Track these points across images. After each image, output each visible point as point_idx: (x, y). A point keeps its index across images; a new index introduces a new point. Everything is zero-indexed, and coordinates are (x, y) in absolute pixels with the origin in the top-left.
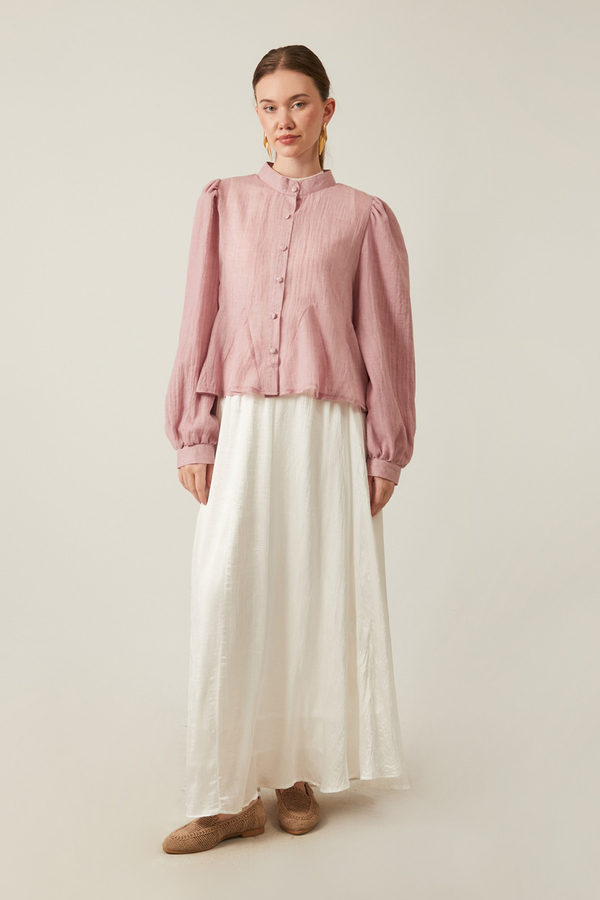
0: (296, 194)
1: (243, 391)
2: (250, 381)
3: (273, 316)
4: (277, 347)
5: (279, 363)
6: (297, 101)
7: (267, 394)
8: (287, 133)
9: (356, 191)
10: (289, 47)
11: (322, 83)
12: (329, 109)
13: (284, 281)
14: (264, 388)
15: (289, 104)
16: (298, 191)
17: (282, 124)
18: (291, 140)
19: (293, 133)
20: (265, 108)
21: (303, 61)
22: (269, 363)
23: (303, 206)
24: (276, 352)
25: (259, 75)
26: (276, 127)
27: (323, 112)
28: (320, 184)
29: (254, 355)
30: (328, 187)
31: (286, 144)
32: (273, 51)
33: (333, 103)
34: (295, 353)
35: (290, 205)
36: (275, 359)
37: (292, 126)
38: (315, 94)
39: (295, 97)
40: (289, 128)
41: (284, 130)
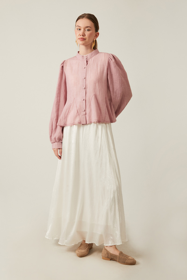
0: (86, 60)
1: (75, 123)
2: (77, 120)
3: (83, 100)
4: (85, 109)
5: (86, 114)
6: (88, 29)
7: (83, 124)
12: (97, 35)
13: (85, 88)
14: (82, 122)
15: (85, 29)
17: (81, 34)
18: (84, 39)
19: (84, 37)
20: (78, 29)
22: (83, 114)
23: (89, 63)
24: (85, 111)
26: (79, 35)
27: (95, 35)
29: (78, 112)
31: (81, 40)
33: (98, 34)
34: (91, 111)
35: (84, 64)
36: (84, 113)
38: (94, 29)
39: (87, 27)
40: (83, 36)
41: (81, 36)
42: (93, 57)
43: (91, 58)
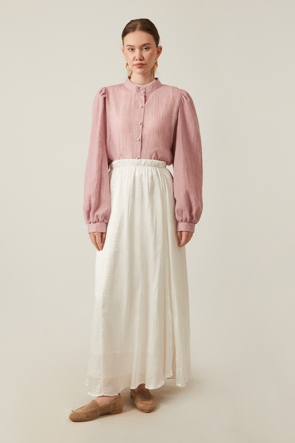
0: (144, 94)
6: (145, 47)
8: (140, 62)
9: (173, 87)
10: (141, 19)
11: (156, 38)
12: (159, 51)
13: (140, 140)
15: (141, 48)
16: (145, 93)
17: (137, 58)
18: (141, 66)
19: (143, 62)
20: (129, 49)
21: (148, 27)
23: (148, 100)
25: (125, 33)
26: (134, 59)
27: (156, 52)
28: (155, 87)
30: (159, 88)
31: (139, 68)
32: (132, 21)
33: (161, 48)
35: (141, 100)
37: (142, 59)
38: (153, 43)
39: (144, 45)
40: (141, 60)
41: (138, 61)
42: (154, 90)
43: (152, 91)
